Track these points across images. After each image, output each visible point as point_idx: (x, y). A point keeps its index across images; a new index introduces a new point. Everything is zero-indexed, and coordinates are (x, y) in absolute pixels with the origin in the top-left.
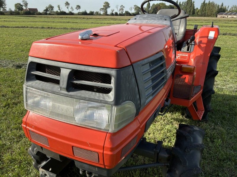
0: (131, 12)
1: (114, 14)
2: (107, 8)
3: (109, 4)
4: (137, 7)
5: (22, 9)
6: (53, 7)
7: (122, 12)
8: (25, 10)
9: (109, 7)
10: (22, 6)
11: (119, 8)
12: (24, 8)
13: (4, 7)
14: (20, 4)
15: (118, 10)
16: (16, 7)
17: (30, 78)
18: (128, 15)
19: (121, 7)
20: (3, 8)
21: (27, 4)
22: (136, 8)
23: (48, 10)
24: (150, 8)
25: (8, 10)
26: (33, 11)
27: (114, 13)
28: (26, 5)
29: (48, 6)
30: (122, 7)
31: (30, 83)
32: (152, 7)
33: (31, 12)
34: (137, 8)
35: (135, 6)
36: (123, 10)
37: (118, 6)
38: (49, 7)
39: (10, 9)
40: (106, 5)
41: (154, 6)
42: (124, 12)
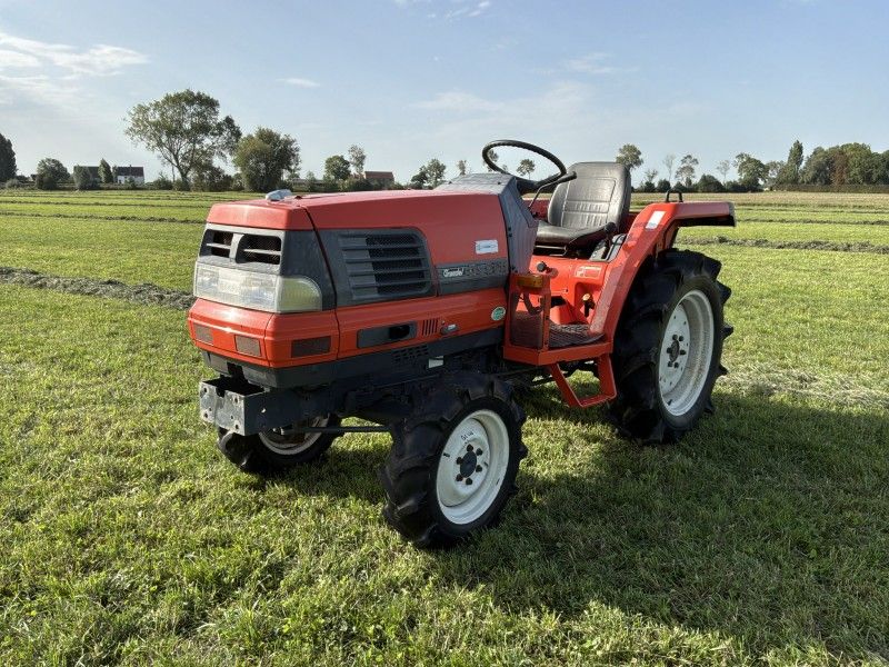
0: (723, 179)
1: (656, 185)
2: (631, 166)
3: (639, 153)
4: (749, 159)
5: (346, 175)
6: (444, 167)
7: (689, 182)
8: (356, 177)
9: (638, 163)
10: (347, 163)
11: (677, 165)
12: (353, 170)
13: (293, 167)
14: (341, 159)
15: (674, 174)
16: (328, 167)
17: (204, 251)
18: (712, 188)
19: (683, 161)
20: (290, 170)
21: (363, 157)
22: (745, 163)
23: (426, 179)
24: (803, 163)
25: (303, 176)
26: (378, 181)
27: (656, 182)
28: (360, 160)
29: (426, 166)
30: (689, 164)
31: (205, 258)
32: (809, 160)
33: (374, 183)
34: (750, 166)
35: (741, 156)
36: (692, 170)
37: (673, 158)
38: (430, 168)
39: (310, 174)
40: (626, 158)
41: (822, 154)
42: (696, 180)
